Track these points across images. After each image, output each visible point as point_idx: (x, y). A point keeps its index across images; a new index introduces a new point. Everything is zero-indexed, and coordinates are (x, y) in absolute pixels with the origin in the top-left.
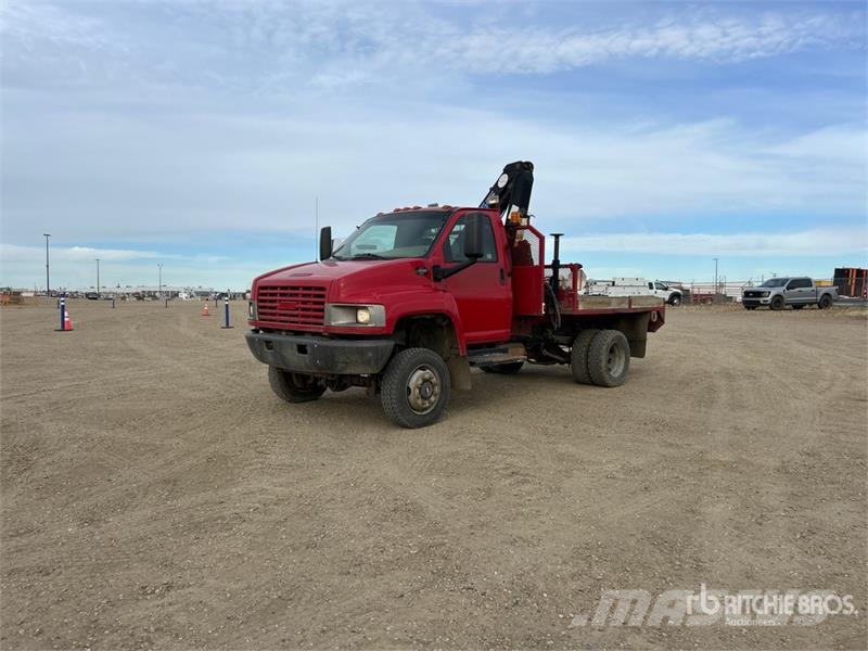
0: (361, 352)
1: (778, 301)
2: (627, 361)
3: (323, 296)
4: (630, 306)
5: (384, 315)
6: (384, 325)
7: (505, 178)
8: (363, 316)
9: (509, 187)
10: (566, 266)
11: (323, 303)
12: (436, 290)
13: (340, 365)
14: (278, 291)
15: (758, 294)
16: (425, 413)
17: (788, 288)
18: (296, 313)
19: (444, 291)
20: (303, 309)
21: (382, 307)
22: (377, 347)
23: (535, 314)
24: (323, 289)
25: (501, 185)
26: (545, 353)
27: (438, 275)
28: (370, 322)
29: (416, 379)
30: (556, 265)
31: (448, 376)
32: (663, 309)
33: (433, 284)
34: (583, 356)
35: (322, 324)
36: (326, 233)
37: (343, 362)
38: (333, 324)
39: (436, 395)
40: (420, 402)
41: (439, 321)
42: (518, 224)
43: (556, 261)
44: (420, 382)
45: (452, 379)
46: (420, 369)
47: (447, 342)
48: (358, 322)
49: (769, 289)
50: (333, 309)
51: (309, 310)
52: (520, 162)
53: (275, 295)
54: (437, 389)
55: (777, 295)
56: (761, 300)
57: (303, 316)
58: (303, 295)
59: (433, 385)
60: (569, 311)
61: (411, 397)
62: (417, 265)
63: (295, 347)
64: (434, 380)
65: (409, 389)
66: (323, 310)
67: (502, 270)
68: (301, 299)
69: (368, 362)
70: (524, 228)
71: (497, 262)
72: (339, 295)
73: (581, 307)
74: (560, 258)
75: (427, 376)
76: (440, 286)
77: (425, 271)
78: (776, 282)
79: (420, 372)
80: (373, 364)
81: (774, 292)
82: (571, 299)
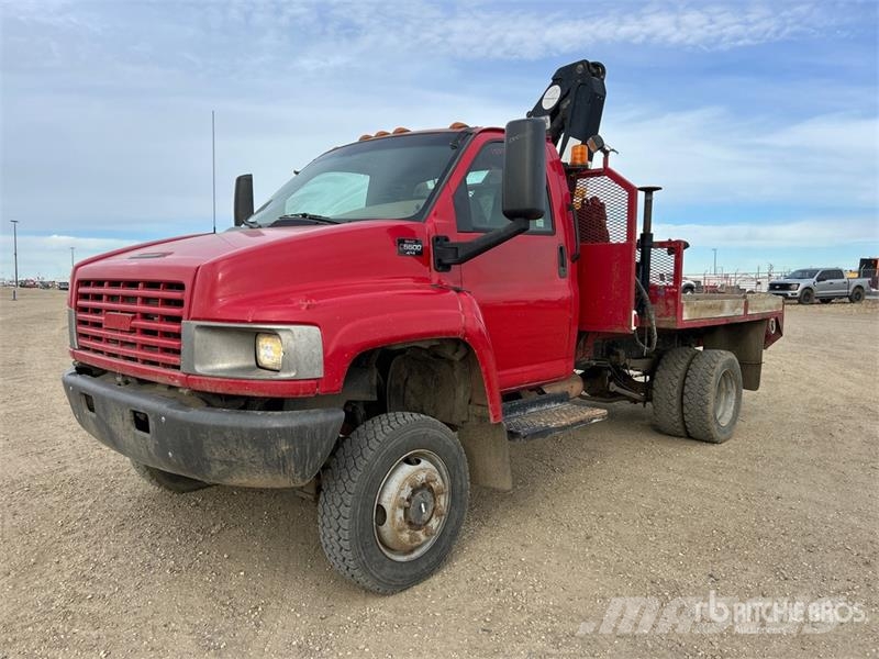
0: (263, 439)
1: (807, 294)
2: (739, 397)
3: (179, 303)
4: (746, 310)
5: (319, 351)
6: (319, 373)
7: (556, 92)
8: (270, 352)
9: (564, 106)
10: (662, 245)
11: (177, 320)
12: (443, 289)
13: (217, 468)
14: (105, 290)
15: (786, 287)
16: (417, 554)
17: (818, 280)
18: (131, 338)
19: (458, 291)
20: (146, 332)
21: (315, 331)
22: (301, 429)
23: (618, 330)
24: (180, 286)
25: (548, 105)
26: (613, 387)
27: (444, 256)
28: (286, 365)
29: (396, 487)
30: (646, 242)
31: (465, 467)
32: (782, 314)
33: (435, 276)
34: (674, 393)
35: (178, 367)
36: (244, 186)
37: (223, 462)
38: (199, 369)
39: (440, 515)
40: (406, 536)
41: (448, 352)
42: (585, 167)
43: (647, 235)
44: (406, 493)
45: (472, 470)
46: (407, 461)
47: (461, 392)
48: (259, 366)
49: (797, 281)
50: (198, 335)
51: (153, 333)
52: (584, 62)
53: (98, 297)
54: (443, 501)
55: (806, 288)
56: (789, 293)
57: (144, 346)
58: (146, 300)
59: (434, 494)
60: (668, 323)
61: (387, 529)
62: (400, 234)
63: (128, 416)
64: (438, 484)
65: (381, 510)
66: (177, 336)
67: (561, 249)
68: (139, 307)
69: (280, 465)
70: (597, 173)
71: (553, 233)
72: (212, 300)
73: (686, 316)
74: (653, 230)
75: (422, 477)
76: (448, 278)
77: (418, 247)
78: (804, 274)
79: (407, 469)
80: (291, 466)
81: (804, 284)
82: (671, 302)
